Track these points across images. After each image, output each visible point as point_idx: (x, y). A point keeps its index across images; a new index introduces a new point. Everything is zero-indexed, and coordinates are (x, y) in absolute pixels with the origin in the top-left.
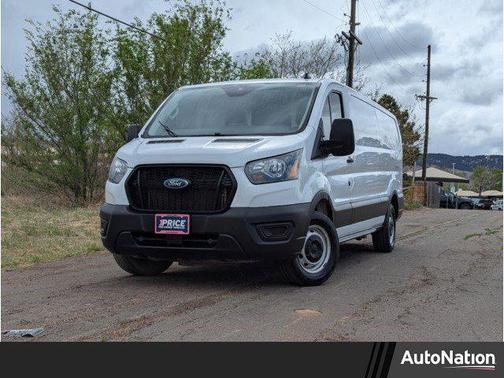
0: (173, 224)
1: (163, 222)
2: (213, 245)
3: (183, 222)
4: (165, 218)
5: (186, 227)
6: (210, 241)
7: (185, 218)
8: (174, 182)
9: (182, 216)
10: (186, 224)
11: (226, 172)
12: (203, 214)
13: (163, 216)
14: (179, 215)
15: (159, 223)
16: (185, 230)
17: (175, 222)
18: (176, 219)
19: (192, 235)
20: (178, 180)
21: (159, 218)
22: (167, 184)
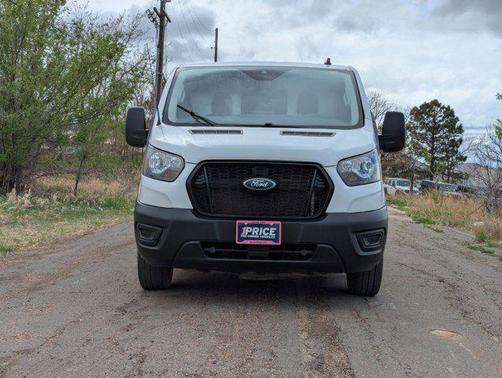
0: (261, 233)
1: (247, 230)
2: (308, 257)
3: (272, 230)
4: (248, 225)
5: (277, 236)
6: (304, 252)
7: (276, 226)
8: (258, 182)
9: (271, 223)
10: (276, 232)
11: (319, 172)
12: (298, 220)
13: (246, 223)
14: (267, 222)
15: (241, 231)
16: (275, 240)
17: (263, 231)
18: (264, 226)
19: (285, 245)
20: (262, 180)
21: (242, 226)
22: (248, 184)
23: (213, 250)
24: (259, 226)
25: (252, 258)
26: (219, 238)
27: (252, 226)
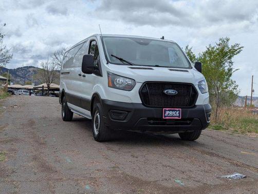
1: (167, 112)
3: (178, 112)
4: (168, 110)
5: (179, 115)
6: (188, 122)
7: (179, 111)
8: (171, 92)
9: (177, 109)
10: (179, 113)
11: (193, 87)
13: (167, 109)
14: (175, 109)
17: (174, 113)
18: (174, 111)
19: (182, 119)
20: (172, 90)
21: (165, 111)
22: (167, 92)
23: (152, 121)
24: (172, 111)
25: (167, 125)
26: (155, 117)
27: (169, 110)
